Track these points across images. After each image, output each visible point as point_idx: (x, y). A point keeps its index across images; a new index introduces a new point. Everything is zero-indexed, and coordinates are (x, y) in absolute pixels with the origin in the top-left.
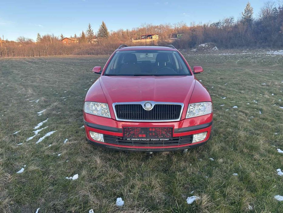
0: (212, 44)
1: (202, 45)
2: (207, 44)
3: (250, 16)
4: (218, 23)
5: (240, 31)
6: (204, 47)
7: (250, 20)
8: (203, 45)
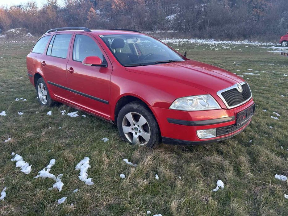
0: (23, 30)
1: (11, 30)
2: (18, 30)
3: (55, 2)
4: (20, 6)
5: (51, 17)
6: (15, 33)
7: (57, 7)
8: (14, 31)
